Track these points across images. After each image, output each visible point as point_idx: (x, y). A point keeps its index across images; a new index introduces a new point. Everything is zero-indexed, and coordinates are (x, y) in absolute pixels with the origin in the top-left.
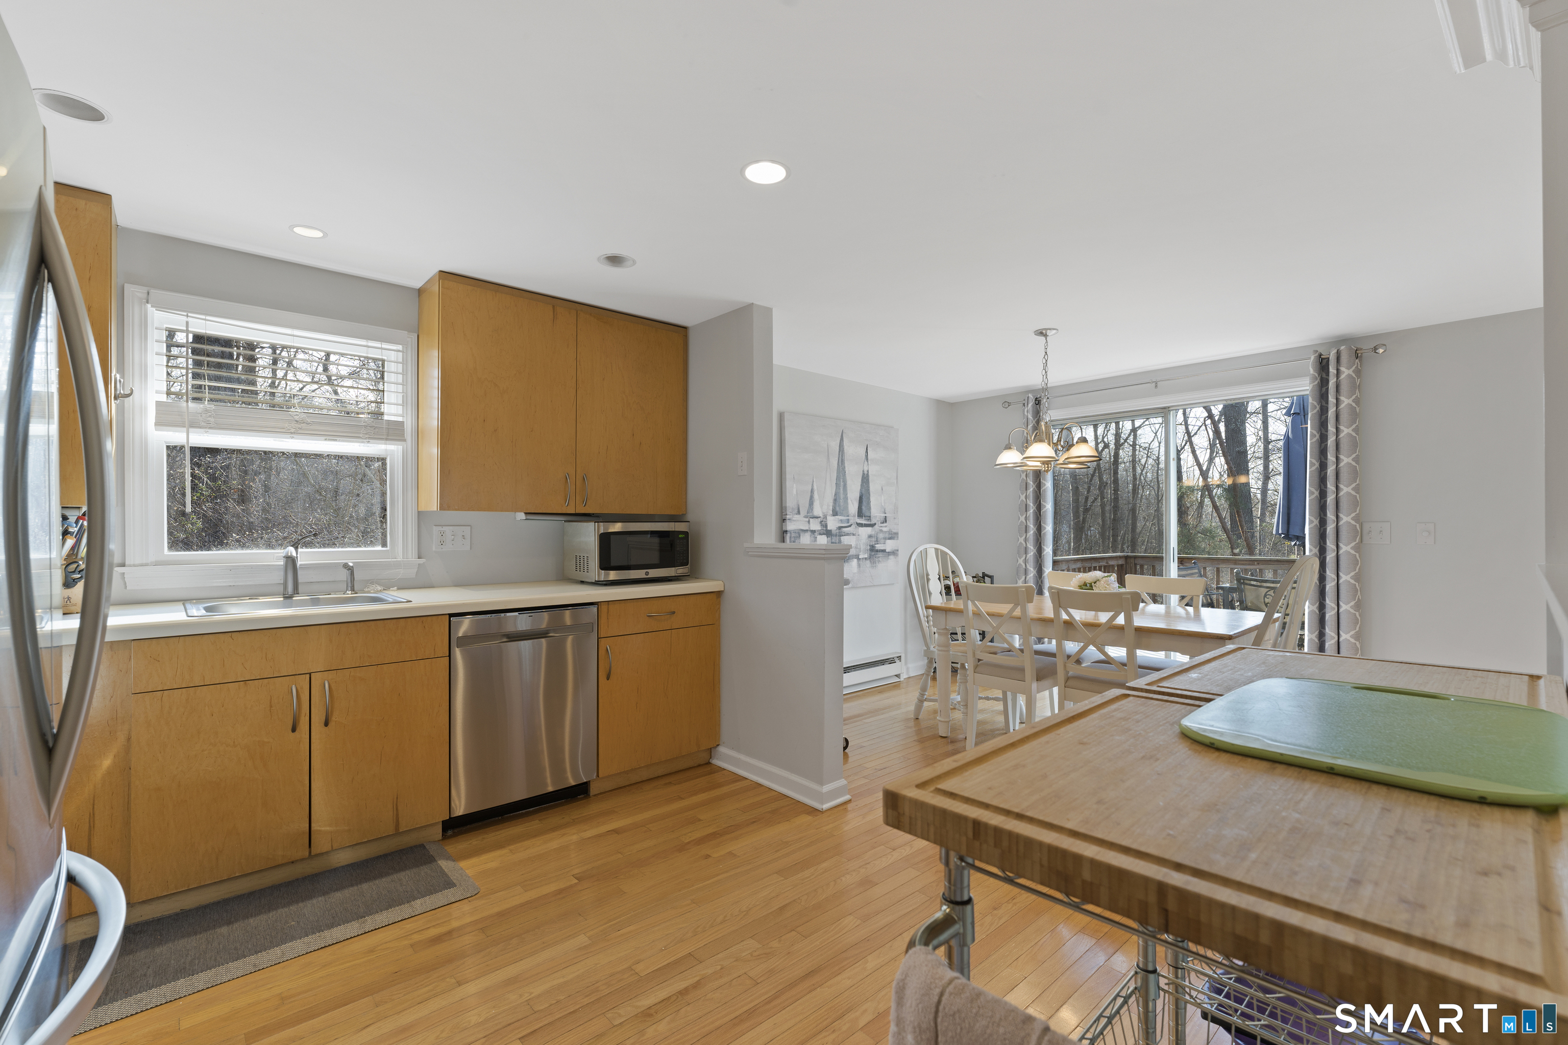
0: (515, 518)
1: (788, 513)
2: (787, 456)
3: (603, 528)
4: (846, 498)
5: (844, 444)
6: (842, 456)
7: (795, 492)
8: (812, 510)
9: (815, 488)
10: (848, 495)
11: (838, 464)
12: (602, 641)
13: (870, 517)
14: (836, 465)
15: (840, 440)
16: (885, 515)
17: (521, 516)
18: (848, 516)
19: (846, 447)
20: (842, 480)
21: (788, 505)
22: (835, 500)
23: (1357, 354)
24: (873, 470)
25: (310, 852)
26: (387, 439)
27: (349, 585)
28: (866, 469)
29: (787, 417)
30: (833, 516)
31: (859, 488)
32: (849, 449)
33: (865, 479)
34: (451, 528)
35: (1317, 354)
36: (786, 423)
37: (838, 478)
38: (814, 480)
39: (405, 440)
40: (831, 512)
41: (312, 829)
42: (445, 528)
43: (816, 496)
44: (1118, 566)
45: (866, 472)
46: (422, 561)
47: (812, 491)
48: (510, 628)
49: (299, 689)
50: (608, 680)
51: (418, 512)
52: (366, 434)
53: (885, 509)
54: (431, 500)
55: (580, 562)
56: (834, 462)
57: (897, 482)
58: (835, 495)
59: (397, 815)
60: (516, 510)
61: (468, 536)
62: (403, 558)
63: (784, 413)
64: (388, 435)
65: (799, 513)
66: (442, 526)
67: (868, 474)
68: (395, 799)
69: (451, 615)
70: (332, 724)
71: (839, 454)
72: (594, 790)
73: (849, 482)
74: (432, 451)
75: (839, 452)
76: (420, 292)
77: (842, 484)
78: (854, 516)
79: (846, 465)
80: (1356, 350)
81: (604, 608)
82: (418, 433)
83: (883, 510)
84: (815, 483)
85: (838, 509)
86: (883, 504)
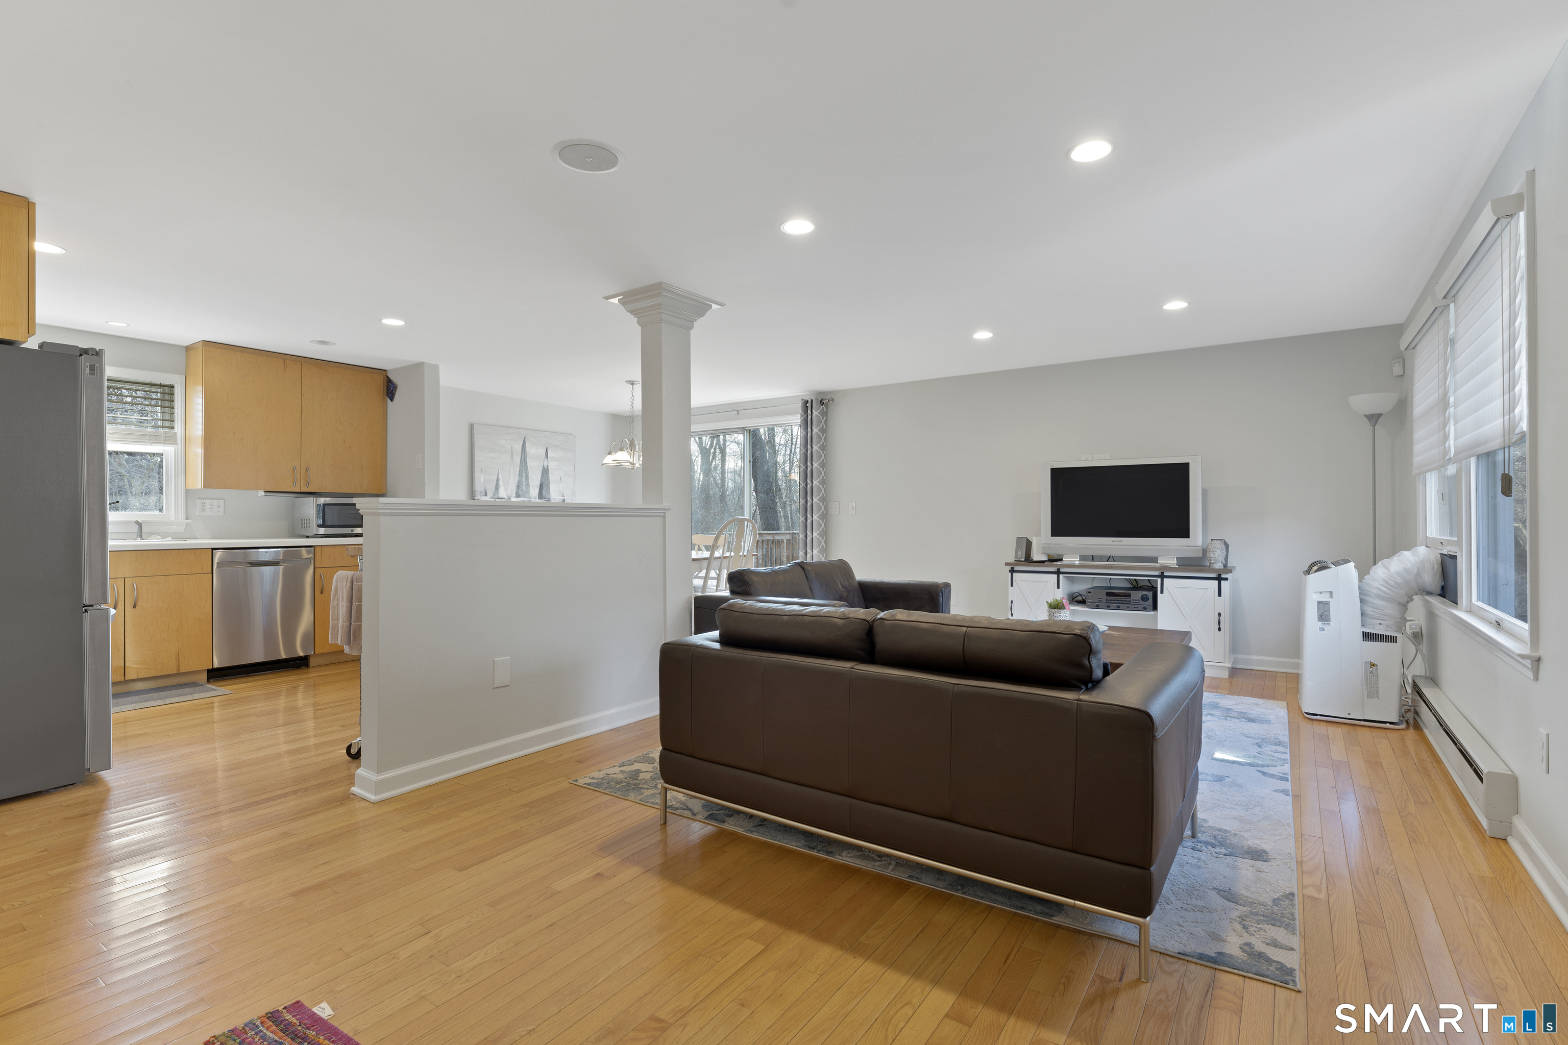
0: (257, 495)
1: (476, 495)
2: (475, 454)
3: (322, 500)
4: (528, 485)
5: (526, 446)
6: (524, 455)
7: (482, 480)
8: (498, 493)
9: (500, 477)
10: (530, 483)
11: (521, 461)
12: (317, 570)
13: (550, 499)
14: (519, 462)
15: (523, 444)
16: (564, 498)
17: (262, 493)
18: (530, 498)
19: (527, 449)
20: (524, 472)
21: (476, 489)
22: (518, 487)
23: (822, 403)
24: (552, 465)
25: (125, 679)
26: (164, 443)
27: (139, 534)
28: (546, 464)
29: (475, 427)
30: (517, 497)
31: (540, 478)
32: (530, 450)
33: (545, 472)
34: (209, 500)
35: (803, 401)
36: (475, 432)
37: (521, 471)
38: (500, 472)
39: (177, 444)
40: (515, 495)
41: (126, 665)
42: (205, 501)
43: (501, 483)
44: (787, 540)
45: (546, 467)
46: (188, 521)
47: (498, 480)
48: (253, 559)
49: (118, 586)
50: (321, 594)
51: (186, 490)
52: (150, 440)
53: (563, 494)
54: (197, 480)
55: (304, 522)
56: (518, 459)
57: (574, 474)
58: (518, 482)
59: (179, 663)
60: (257, 488)
61: (222, 506)
62: (175, 519)
63: (473, 424)
64: (165, 441)
65: (486, 495)
66: (203, 499)
67: (547, 468)
68: (177, 654)
69: (213, 549)
70: (138, 607)
71: (522, 454)
72: (312, 662)
73: (530, 474)
74: (197, 451)
75: (522, 452)
76: (188, 349)
77: (524, 475)
78: (535, 498)
79: (528, 461)
80: (822, 400)
81: (318, 550)
82: (186, 438)
83: (562, 494)
84: (500, 474)
85: (520, 493)
86: (561, 490)
